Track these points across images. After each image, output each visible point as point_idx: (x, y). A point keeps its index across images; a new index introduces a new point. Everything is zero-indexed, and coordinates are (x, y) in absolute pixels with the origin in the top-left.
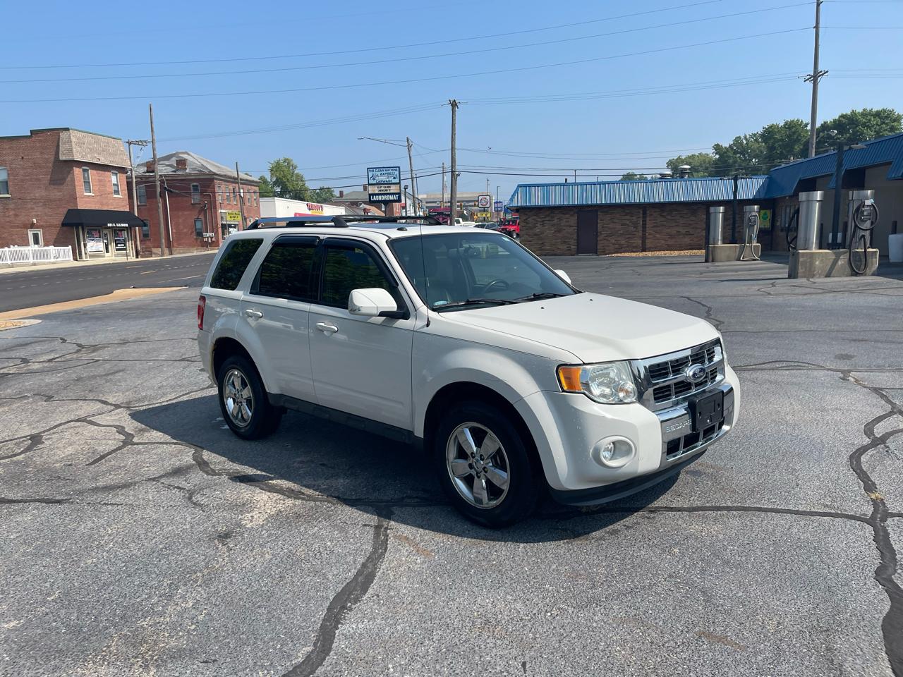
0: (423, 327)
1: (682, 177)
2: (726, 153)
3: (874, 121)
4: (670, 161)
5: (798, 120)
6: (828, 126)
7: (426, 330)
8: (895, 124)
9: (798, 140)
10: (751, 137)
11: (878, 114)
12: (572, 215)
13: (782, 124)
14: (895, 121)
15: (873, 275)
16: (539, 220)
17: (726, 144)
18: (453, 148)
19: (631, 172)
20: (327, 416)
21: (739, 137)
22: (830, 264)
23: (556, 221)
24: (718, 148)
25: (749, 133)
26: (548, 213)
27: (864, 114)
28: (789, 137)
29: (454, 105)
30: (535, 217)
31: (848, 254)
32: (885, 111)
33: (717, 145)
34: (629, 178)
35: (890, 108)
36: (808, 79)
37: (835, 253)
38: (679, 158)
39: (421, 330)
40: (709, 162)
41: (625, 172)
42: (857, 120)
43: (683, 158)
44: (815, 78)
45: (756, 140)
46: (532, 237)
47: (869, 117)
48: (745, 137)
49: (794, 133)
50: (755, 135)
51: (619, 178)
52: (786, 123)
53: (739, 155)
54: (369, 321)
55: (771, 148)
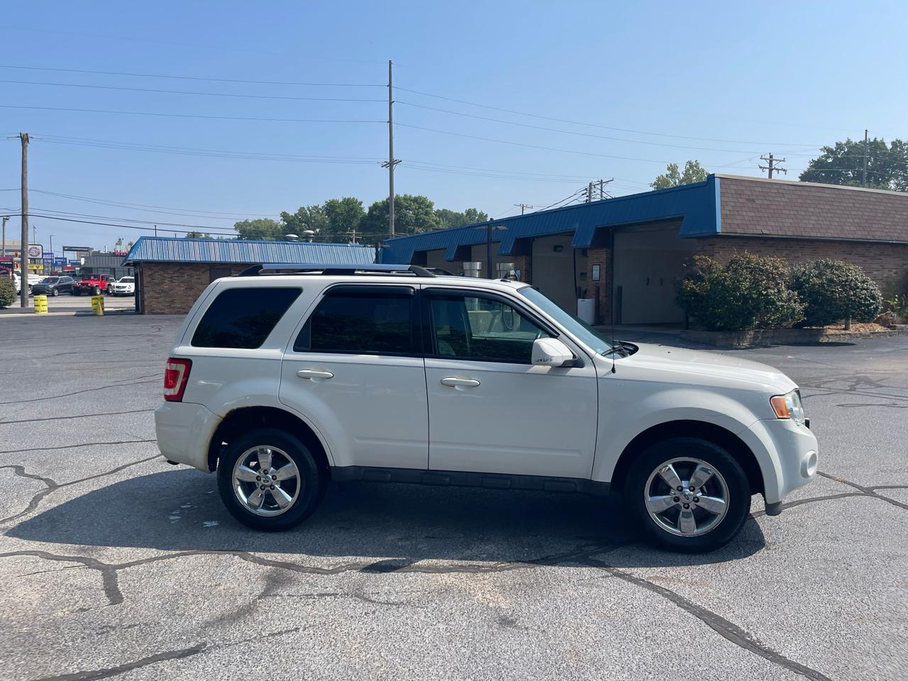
0: (608, 374)
1: (307, 241)
2: (292, 220)
3: (414, 206)
4: (237, 223)
5: (354, 198)
6: (378, 207)
7: (612, 375)
8: (428, 209)
9: (355, 216)
10: (313, 208)
11: (415, 200)
12: (203, 272)
13: (341, 200)
14: (428, 206)
15: (518, 331)
16: (166, 275)
17: (292, 212)
18: (23, 189)
19: (196, 230)
20: (448, 479)
21: (303, 208)
22: (489, 322)
23: (186, 277)
24: (285, 216)
25: (311, 205)
26: (177, 268)
27: (406, 199)
28: (348, 212)
29: (25, 139)
30: (162, 273)
31: (501, 314)
32: (420, 198)
33: (284, 213)
34: (193, 236)
35: (424, 196)
36: (385, 165)
37: (492, 313)
38: (246, 221)
39: (607, 376)
40: (276, 228)
41: (191, 230)
42: (400, 204)
43: (250, 221)
44: (391, 164)
45: (318, 212)
46: (159, 293)
47: (409, 202)
48: (308, 208)
49: (352, 209)
50: (316, 207)
51: (184, 236)
52: (345, 199)
53: (303, 224)
54: (530, 371)
55: (334, 221)
